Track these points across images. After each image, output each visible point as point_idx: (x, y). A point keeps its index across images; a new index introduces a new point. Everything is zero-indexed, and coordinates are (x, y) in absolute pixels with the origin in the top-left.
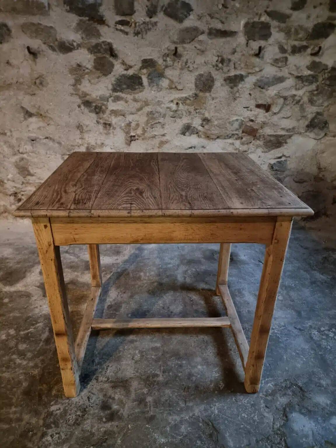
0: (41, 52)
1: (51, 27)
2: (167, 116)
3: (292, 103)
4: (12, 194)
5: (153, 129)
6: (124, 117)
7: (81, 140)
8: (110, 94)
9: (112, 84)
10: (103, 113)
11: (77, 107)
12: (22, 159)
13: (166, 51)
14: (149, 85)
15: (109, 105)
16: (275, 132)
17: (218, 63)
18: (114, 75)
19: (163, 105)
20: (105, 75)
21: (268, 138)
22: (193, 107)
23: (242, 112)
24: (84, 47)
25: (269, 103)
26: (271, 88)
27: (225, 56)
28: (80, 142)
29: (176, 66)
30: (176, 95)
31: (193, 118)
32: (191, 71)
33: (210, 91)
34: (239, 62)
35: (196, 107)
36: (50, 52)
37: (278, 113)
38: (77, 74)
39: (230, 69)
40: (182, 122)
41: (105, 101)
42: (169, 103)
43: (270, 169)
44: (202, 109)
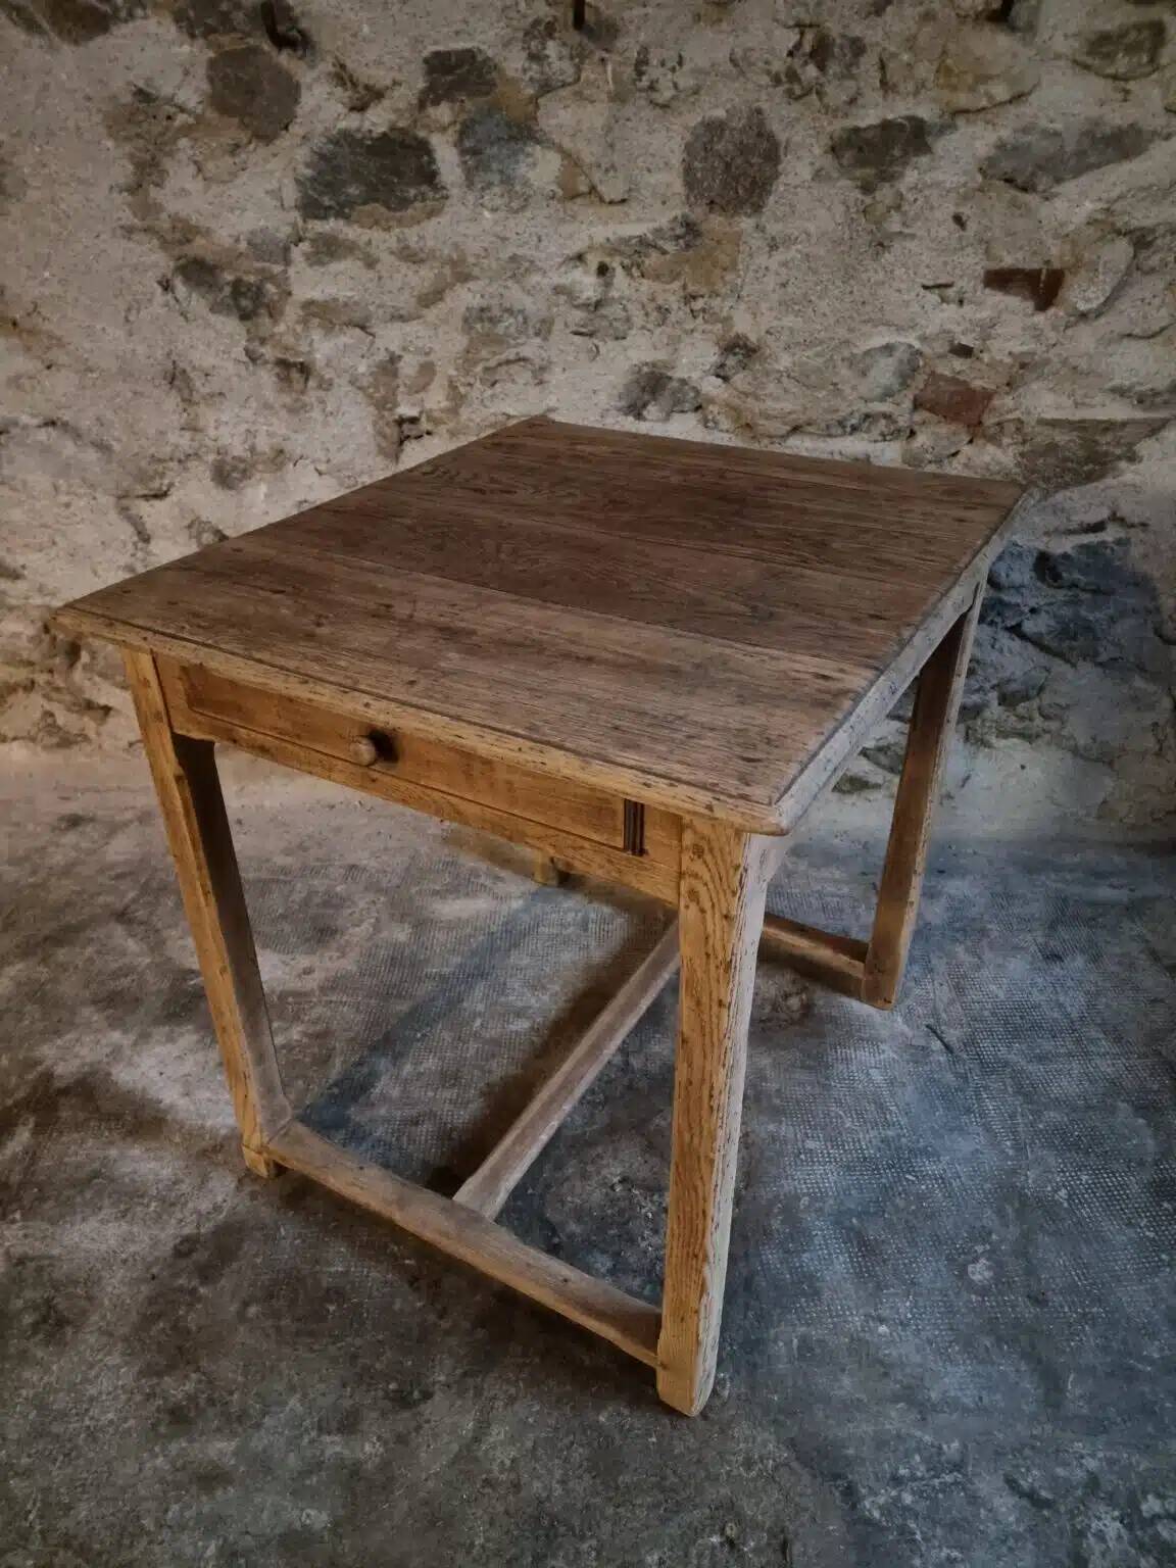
2: (558, 326)
5: (498, 387)
6: (363, 334)
7: (188, 435)
8: (294, 225)
9: (297, 181)
10: (270, 315)
11: (159, 290)
13: (542, 10)
14: (470, 184)
15: (292, 280)
16: (1076, 406)
17: (797, 63)
18: (305, 138)
19: (535, 278)
20: (266, 138)
21: (1043, 436)
22: (676, 285)
23: (915, 308)
25: (1056, 265)
26: (1069, 188)
27: (833, 28)
28: (185, 441)
29: (589, 83)
30: (596, 229)
31: (679, 340)
32: (665, 106)
33: (758, 209)
34: (905, 57)
35: (691, 288)
36: (18, 36)
37: (1099, 313)
38: (138, 136)
39: (859, 93)
40: (628, 359)
41: (276, 262)
42: (563, 269)
43: (1042, 579)
44: (717, 295)
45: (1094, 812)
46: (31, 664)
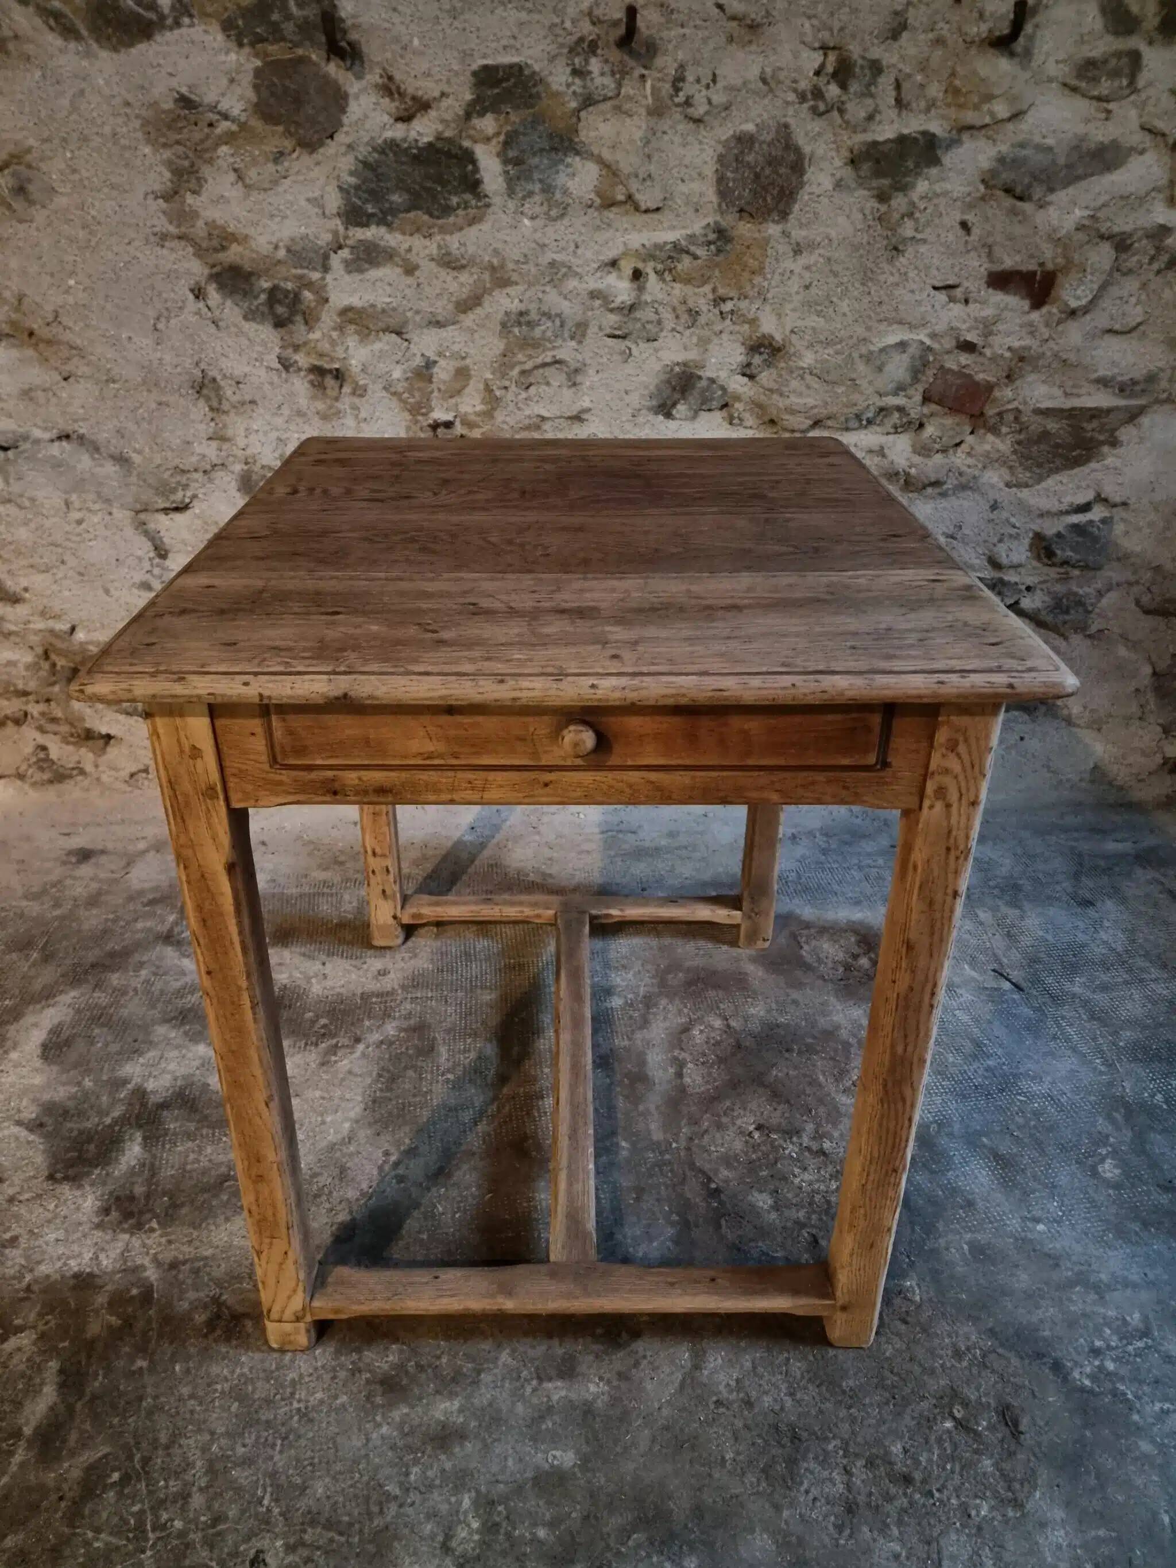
0: (11, 46)
2: (593, 329)
3: (1150, 264)
5: (533, 390)
6: (399, 340)
7: (214, 444)
8: (336, 233)
9: (340, 188)
10: (306, 323)
11: (191, 297)
13: (586, 28)
14: (511, 192)
15: (330, 287)
16: (1067, 395)
17: (821, 81)
18: (350, 147)
19: (572, 283)
20: (310, 146)
21: (1037, 423)
22: (707, 289)
23: (926, 307)
24: (205, 15)
25: (1050, 266)
26: (1062, 196)
27: (855, 50)
28: (211, 451)
29: (630, 98)
30: (633, 236)
31: (709, 341)
32: (698, 121)
33: (784, 215)
34: (919, 78)
35: (721, 291)
36: (54, 40)
37: (1086, 310)
38: (178, 142)
39: (876, 111)
40: (659, 359)
41: (314, 269)
42: (598, 274)
43: (1038, 558)
44: (746, 297)
45: (1087, 776)
46: (25, 694)
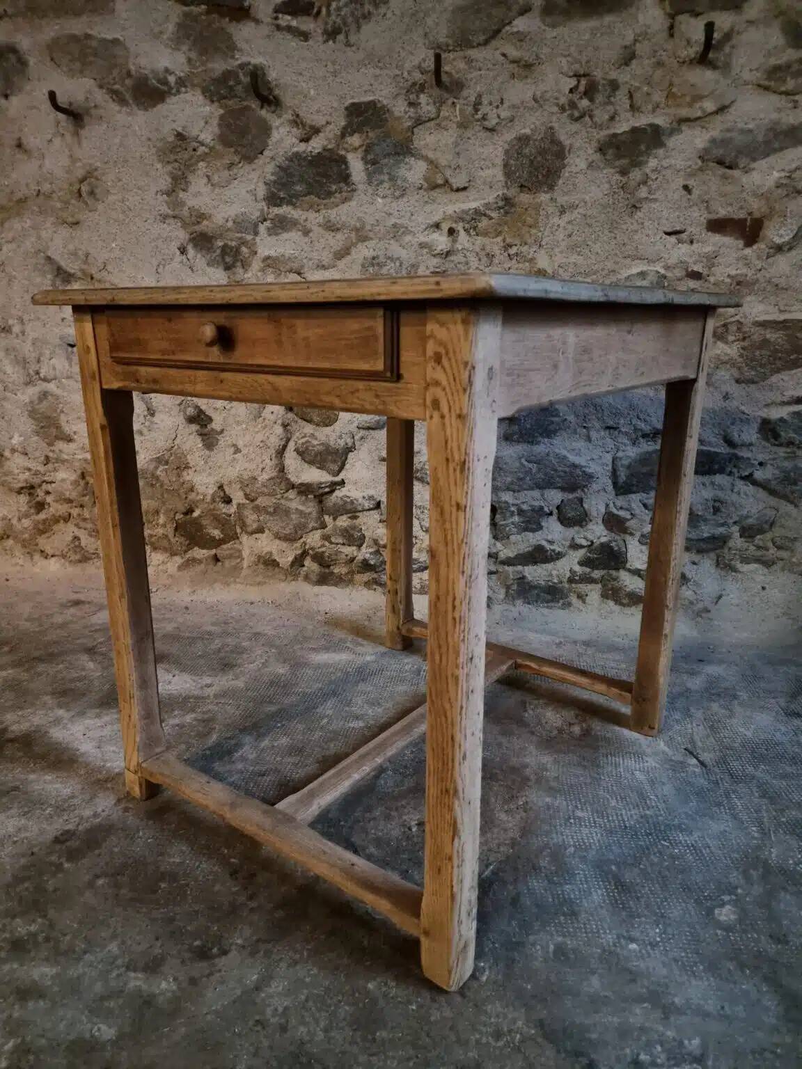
0: (93, 112)
1: (115, 42)
2: (422, 268)
4: (22, 488)
6: (298, 277)
8: (262, 211)
9: (266, 184)
10: (243, 267)
11: (178, 253)
12: (44, 395)
13: (417, 76)
14: (370, 182)
15: (258, 245)
16: (781, 311)
17: (575, 97)
18: (272, 158)
19: (408, 238)
20: (249, 159)
22: (499, 239)
23: (659, 246)
24: (193, 86)
25: (757, 215)
26: (762, 164)
27: (598, 74)
29: (446, 118)
30: (449, 206)
32: (492, 130)
33: (551, 188)
34: (646, 89)
35: (509, 240)
36: (115, 107)
37: (790, 247)
38: (176, 161)
39: (616, 114)
41: (249, 234)
42: (426, 232)
43: (767, 440)
44: (526, 244)
46: (70, 501)
